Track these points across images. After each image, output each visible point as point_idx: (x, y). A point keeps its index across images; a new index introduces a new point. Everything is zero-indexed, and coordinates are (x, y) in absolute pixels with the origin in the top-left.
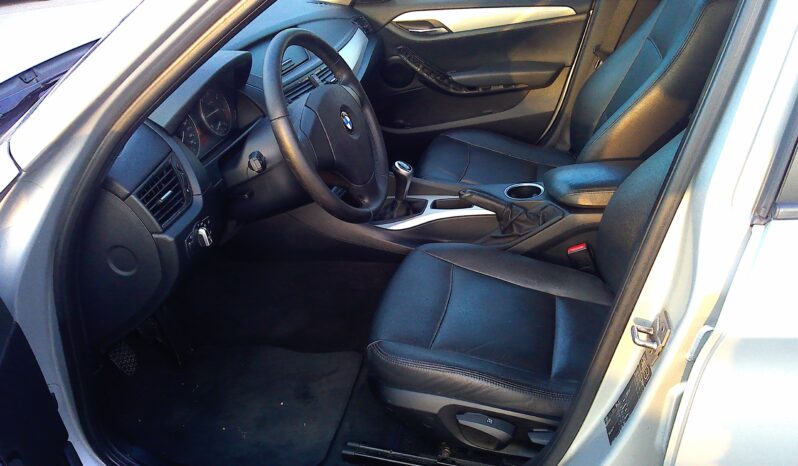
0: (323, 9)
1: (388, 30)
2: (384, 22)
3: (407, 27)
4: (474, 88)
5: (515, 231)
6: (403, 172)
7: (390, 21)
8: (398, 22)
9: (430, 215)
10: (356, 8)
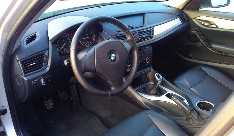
0: (166, 9)
1: (193, 21)
2: (192, 18)
3: (201, 22)
4: (221, 52)
5: (190, 122)
6: (157, 78)
7: (195, 18)
8: (197, 19)
9: (163, 98)
10: (183, 10)
